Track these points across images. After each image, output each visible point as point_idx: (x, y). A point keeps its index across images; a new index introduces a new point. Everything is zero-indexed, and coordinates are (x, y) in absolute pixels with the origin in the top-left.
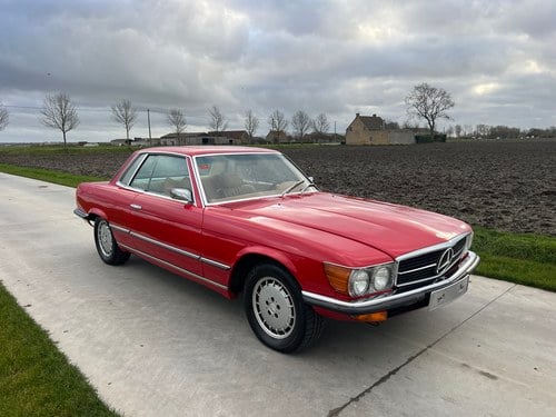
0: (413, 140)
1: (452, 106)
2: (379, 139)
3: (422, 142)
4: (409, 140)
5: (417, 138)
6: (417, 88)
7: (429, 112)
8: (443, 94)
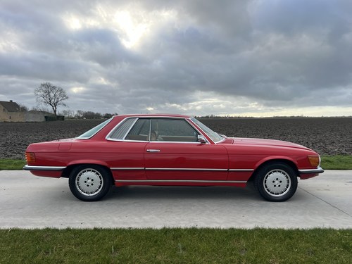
0: (43, 119)
1: (67, 98)
2: (17, 118)
3: (50, 120)
4: (41, 119)
5: (46, 117)
6: (43, 85)
7: (52, 101)
8: (61, 90)
